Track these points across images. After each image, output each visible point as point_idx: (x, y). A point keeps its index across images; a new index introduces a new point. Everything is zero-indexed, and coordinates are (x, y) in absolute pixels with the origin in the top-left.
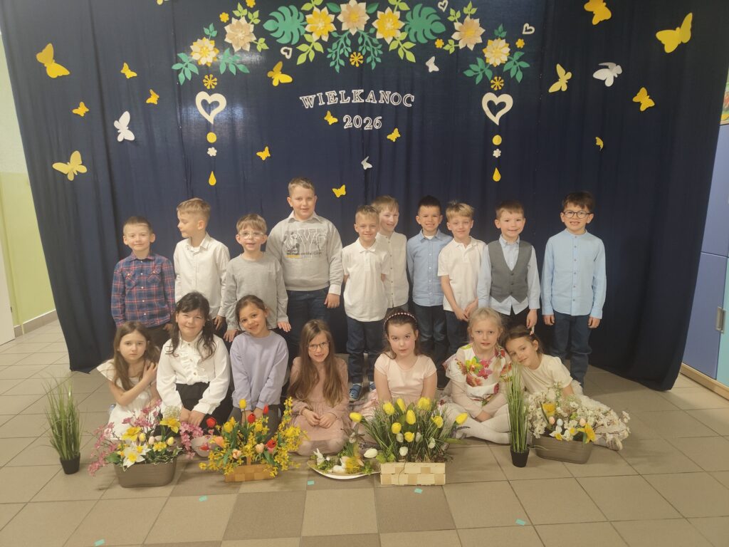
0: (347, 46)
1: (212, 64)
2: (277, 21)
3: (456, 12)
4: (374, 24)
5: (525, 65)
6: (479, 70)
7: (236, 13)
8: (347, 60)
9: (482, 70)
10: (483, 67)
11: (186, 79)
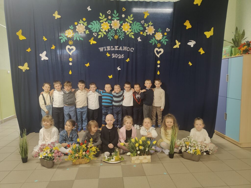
0: (113, 33)
1: (72, 37)
2: (92, 25)
3: (147, 24)
4: (122, 27)
5: (167, 40)
6: (153, 41)
7: (80, 22)
8: (113, 37)
10: (155, 40)
11: (63, 41)
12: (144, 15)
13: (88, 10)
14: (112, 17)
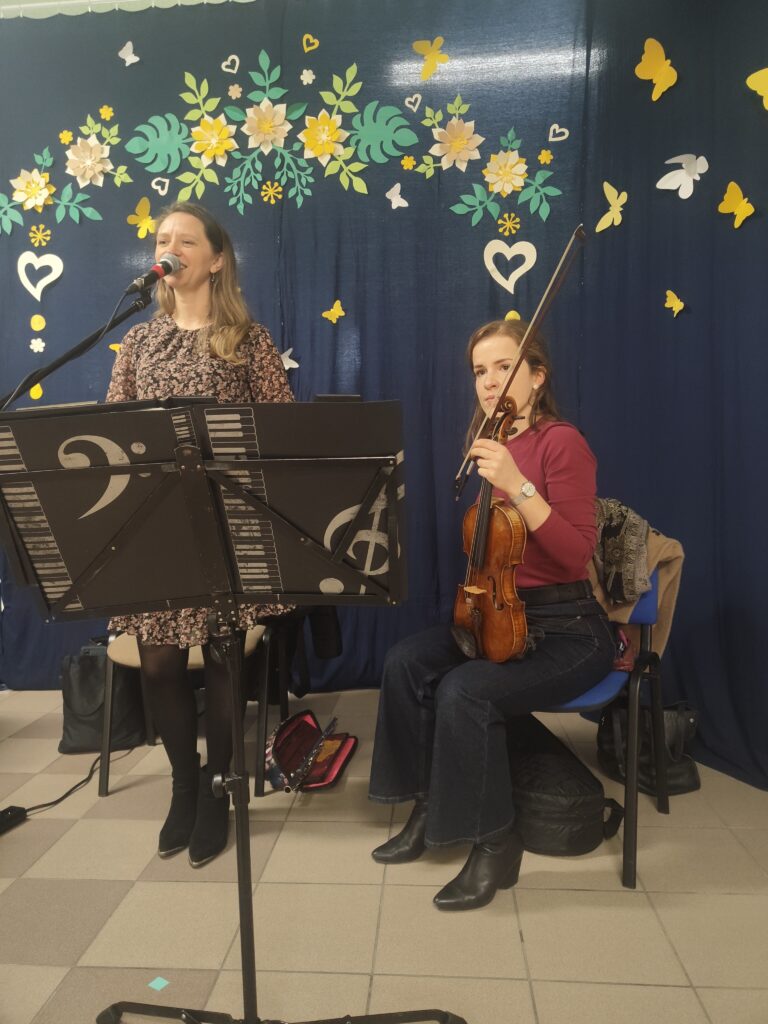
0: (256, 171)
1: (44, 208)
2: (146, 138)
3: (436, 111)
4: (301, 136)
5: (553, 192)
6: (477, 204)
7: (84, 130)
8: (256, 194)
9: (481, 203)
10: (484, 199)
13: (124, 61)
14: (249, 86)
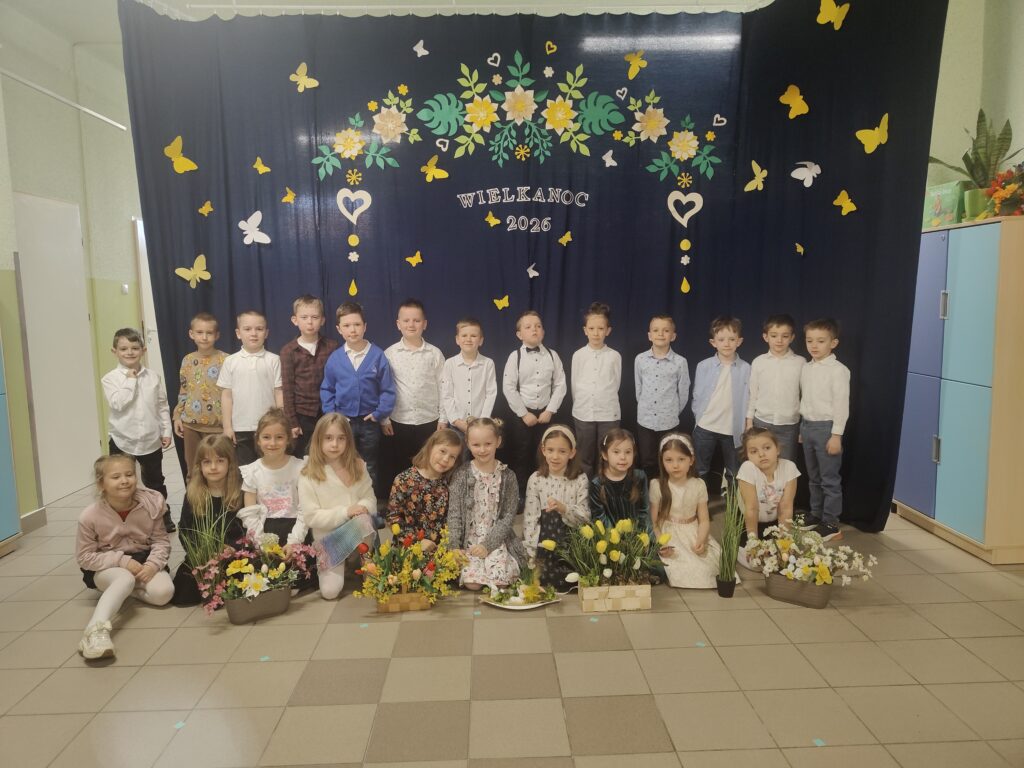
0: (511, 137)
1: (357, 157)
2: (433, 110)
3: (637, 101)
4: (544, 113)
5: (716, 160)
6: (664, 165)
7: (386, 101)
8: (511, 153)
9: (667, 165)
10: (669, 162)
11: (327, 173)
12: (628, 65)
13: (416, 53)
14: (507, 76)
